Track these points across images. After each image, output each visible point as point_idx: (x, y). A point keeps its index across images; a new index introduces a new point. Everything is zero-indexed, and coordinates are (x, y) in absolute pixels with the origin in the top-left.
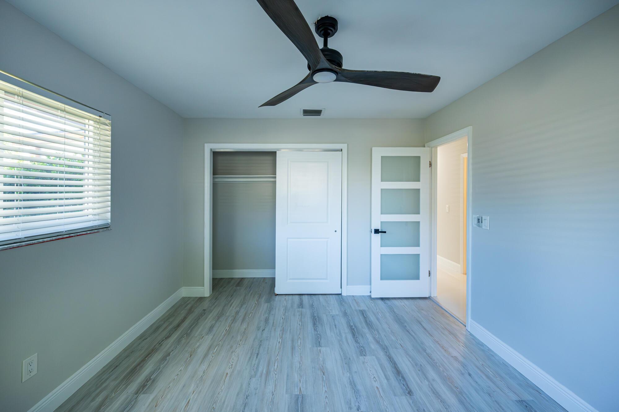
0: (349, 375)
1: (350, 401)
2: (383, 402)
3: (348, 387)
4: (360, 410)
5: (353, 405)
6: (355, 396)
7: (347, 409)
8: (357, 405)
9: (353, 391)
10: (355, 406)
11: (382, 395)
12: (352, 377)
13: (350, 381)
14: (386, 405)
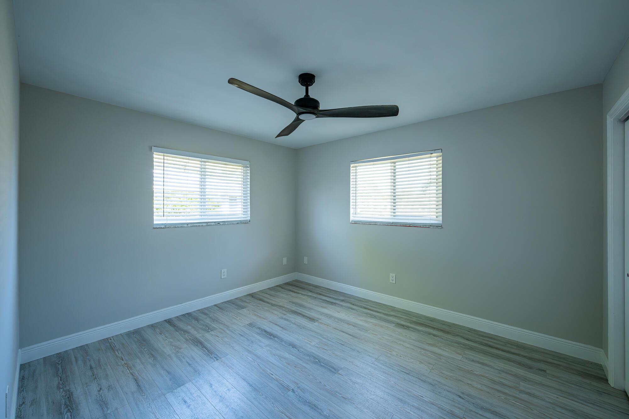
0: (325, 413)
1: (303, 392)
2: (279, 409)
3: (314, 401)
4: (292, 390)
5: (299, 391)
6: (303, 398)
7: (300, 386)
8: (296, 392)
9: (308, 401)
10: (297, 392)
11: (283, 415)
12: (320, 413)
13: (318, 408)
14: (275, 408)
